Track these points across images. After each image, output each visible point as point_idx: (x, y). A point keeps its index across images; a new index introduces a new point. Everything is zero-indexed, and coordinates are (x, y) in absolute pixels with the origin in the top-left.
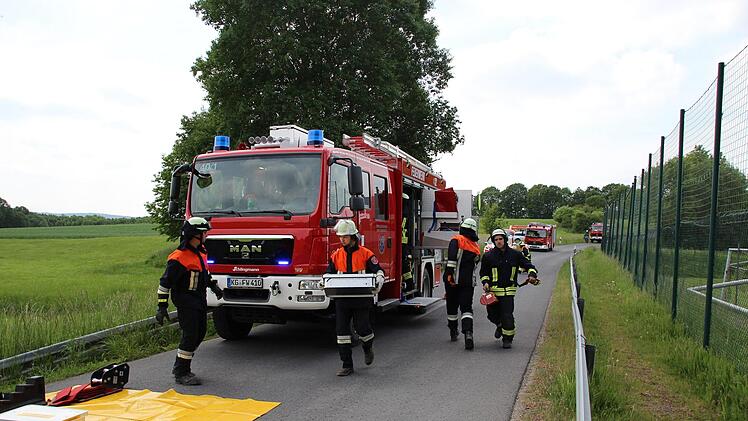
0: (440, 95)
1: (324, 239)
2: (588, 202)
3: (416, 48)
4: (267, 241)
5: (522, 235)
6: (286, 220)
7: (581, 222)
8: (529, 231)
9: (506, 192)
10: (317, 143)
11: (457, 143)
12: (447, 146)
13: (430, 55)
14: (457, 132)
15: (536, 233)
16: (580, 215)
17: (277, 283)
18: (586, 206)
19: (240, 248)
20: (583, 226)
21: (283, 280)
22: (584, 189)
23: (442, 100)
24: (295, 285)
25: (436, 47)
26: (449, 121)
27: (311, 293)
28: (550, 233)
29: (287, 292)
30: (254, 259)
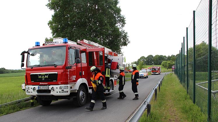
0: (122, 29)
1: (67, 73)
2: (171, 60)
3: (115, 15)
4: (50, 74)
5: (151, 70)
6: (55, 67)
7: (169, 65)
8: (153, 69)
9: (148, 57)
10: (66, 42)
11: (128, 43)
12: (125, 44)
13: (119, 17)
14: (128, 40)
15: (155, 69)
16: (169, 63)
17: (53, 87)
18: (171, 61)
19: (42, 77)
20: (170, 67)
21: (55, 87)
22: (170, 56)
23: (123, 30)
24: (59, 88)
25: (121, 15)
26: (125, 37)
27: (64, 90)
28: (159, 69)
29: (56, 90)
30: (46, 80)
